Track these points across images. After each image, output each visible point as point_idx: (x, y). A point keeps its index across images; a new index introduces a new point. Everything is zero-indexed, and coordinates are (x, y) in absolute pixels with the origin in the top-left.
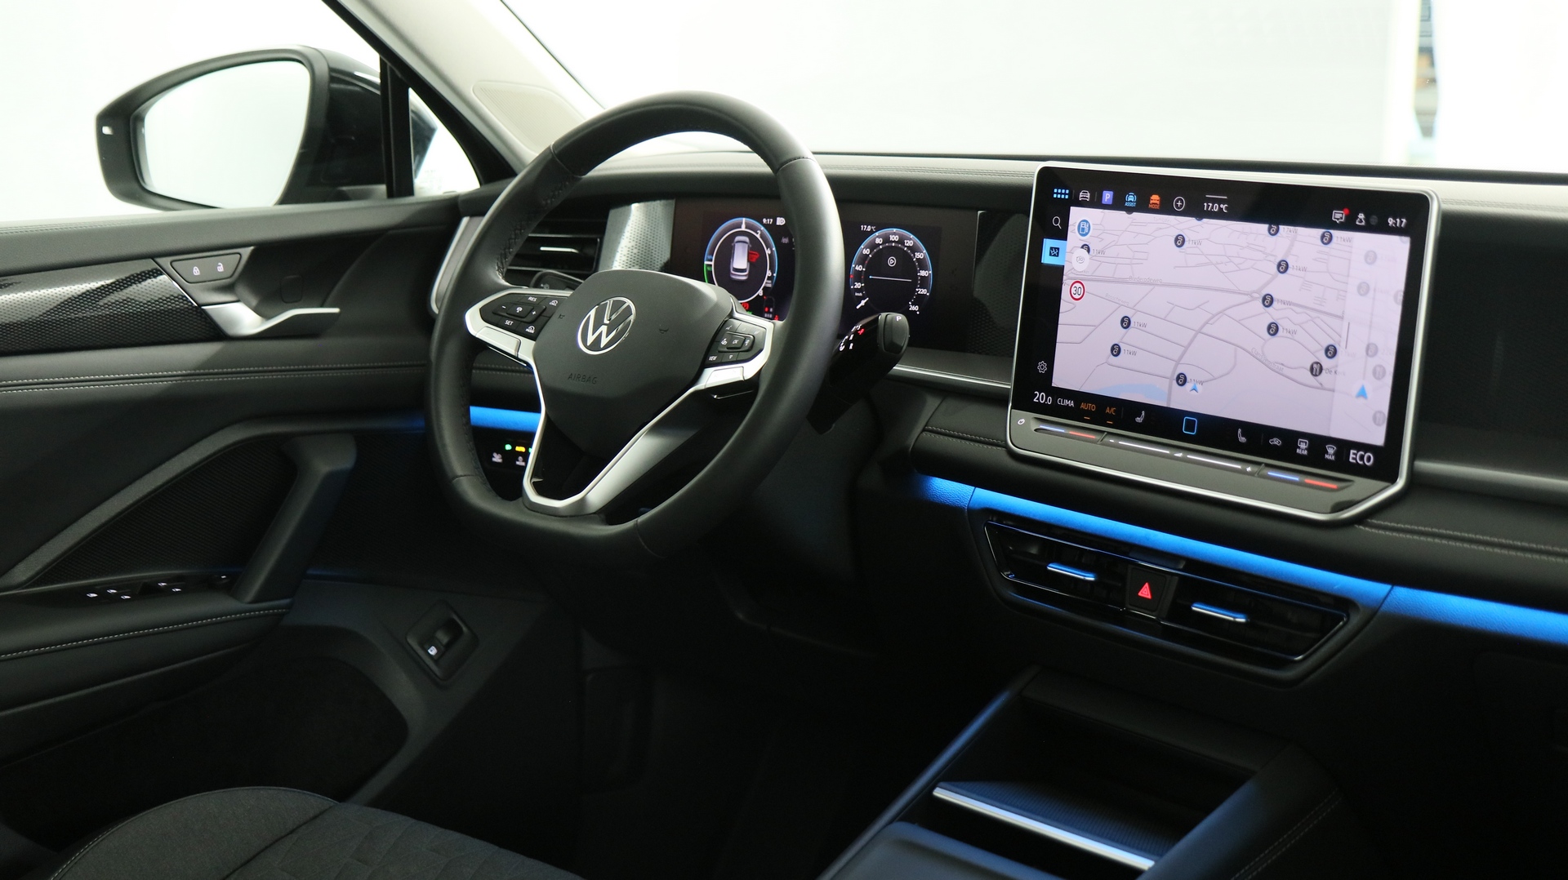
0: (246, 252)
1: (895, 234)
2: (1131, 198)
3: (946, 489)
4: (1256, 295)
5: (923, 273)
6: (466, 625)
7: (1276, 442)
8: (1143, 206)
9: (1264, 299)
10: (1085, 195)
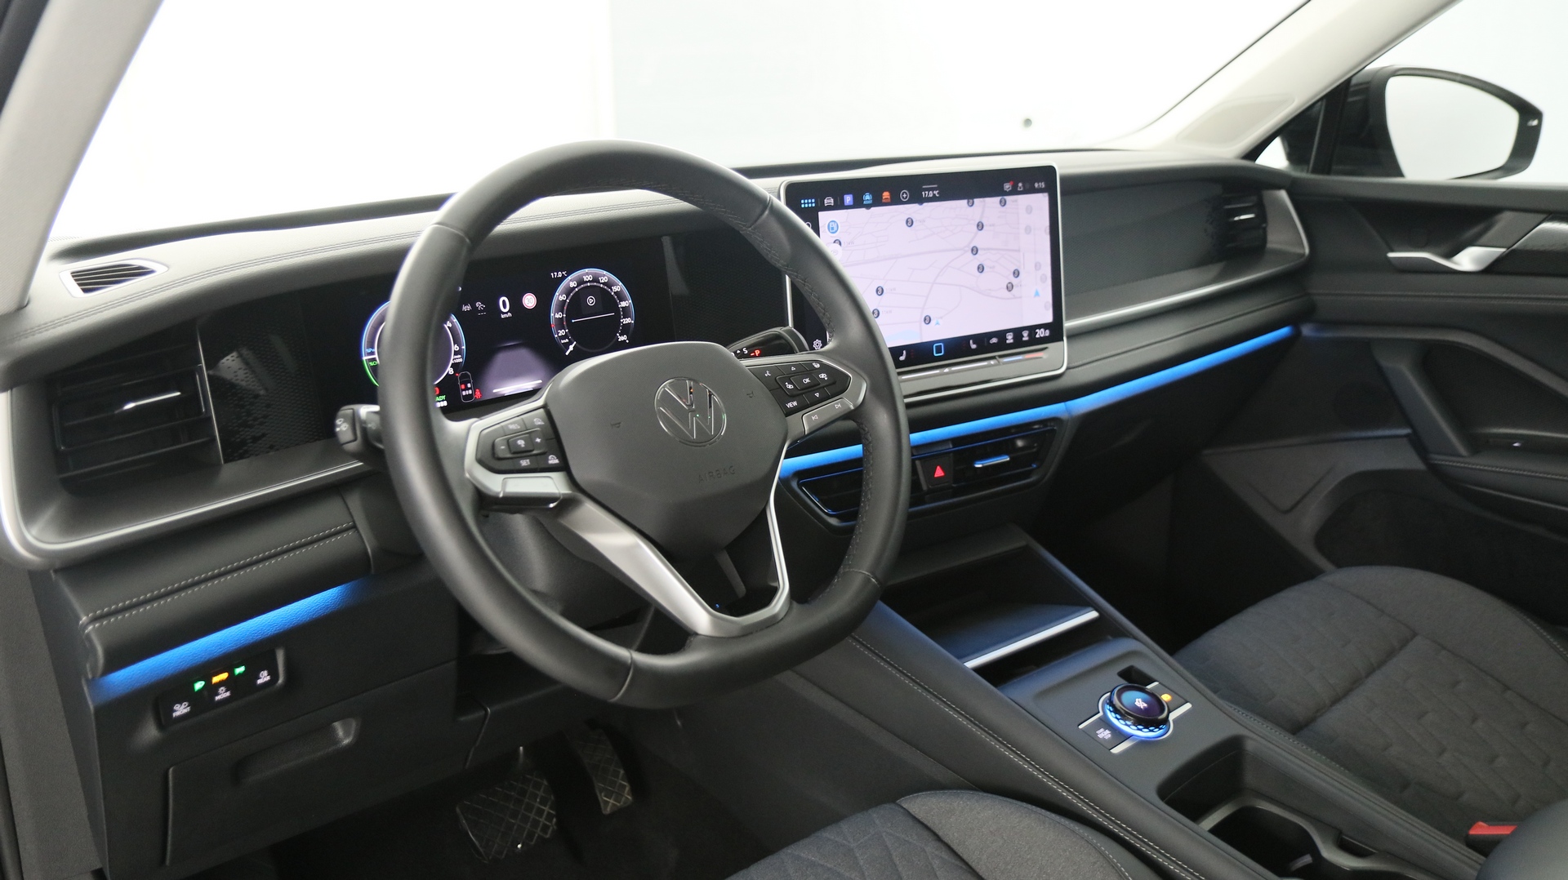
1: (587, 274)
2: (868, 197)
4: (967, 249)
5: (623, 304)
7: (994, 340)
8: (878, 202)
9: (972, 250)
10: (829, 201)
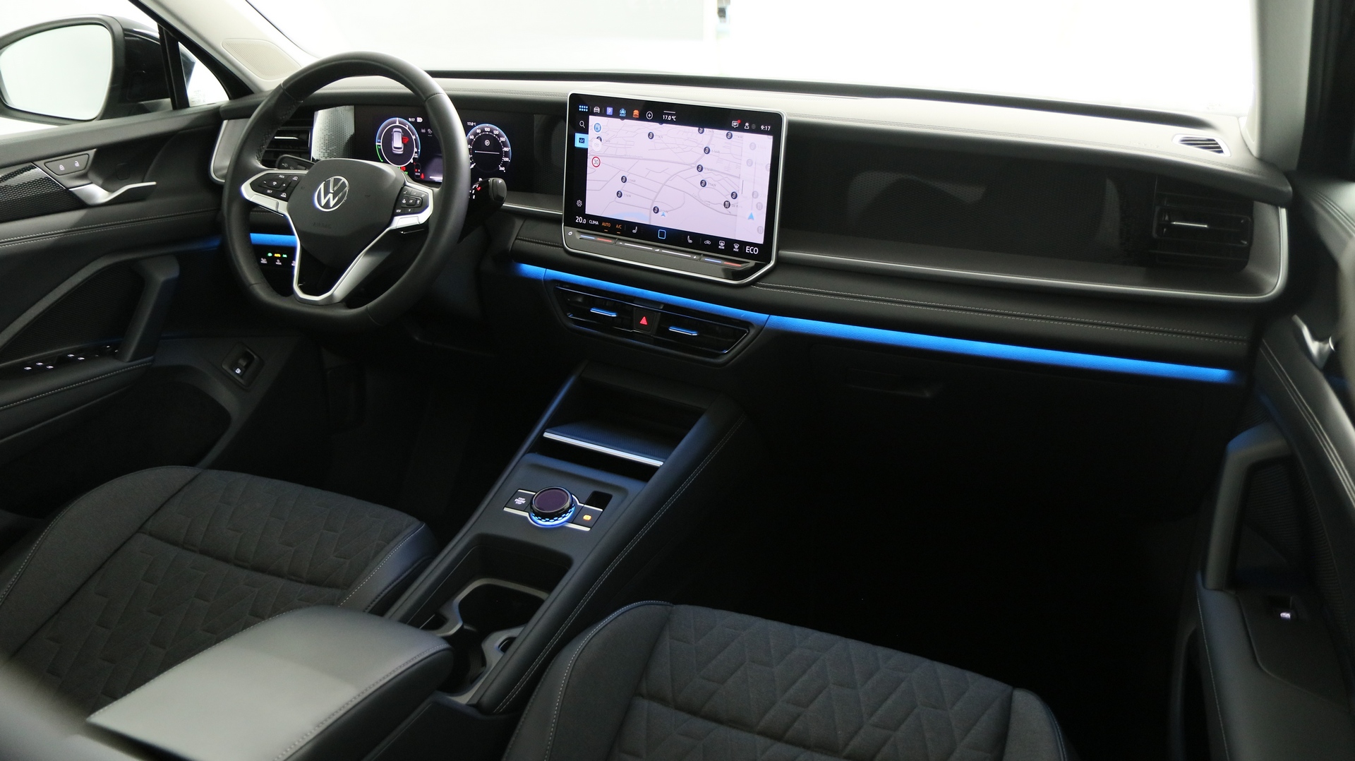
0: (92, 153)
1: (487, 127)
2: (623, 112)
3: (530, 269)
4: (693, 165)
5: (505, 149)
6: (256, 354)
7: (708, 242)
8: (629, 116)
9: (698, 168)
10: (597, 109)
